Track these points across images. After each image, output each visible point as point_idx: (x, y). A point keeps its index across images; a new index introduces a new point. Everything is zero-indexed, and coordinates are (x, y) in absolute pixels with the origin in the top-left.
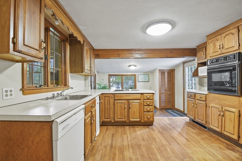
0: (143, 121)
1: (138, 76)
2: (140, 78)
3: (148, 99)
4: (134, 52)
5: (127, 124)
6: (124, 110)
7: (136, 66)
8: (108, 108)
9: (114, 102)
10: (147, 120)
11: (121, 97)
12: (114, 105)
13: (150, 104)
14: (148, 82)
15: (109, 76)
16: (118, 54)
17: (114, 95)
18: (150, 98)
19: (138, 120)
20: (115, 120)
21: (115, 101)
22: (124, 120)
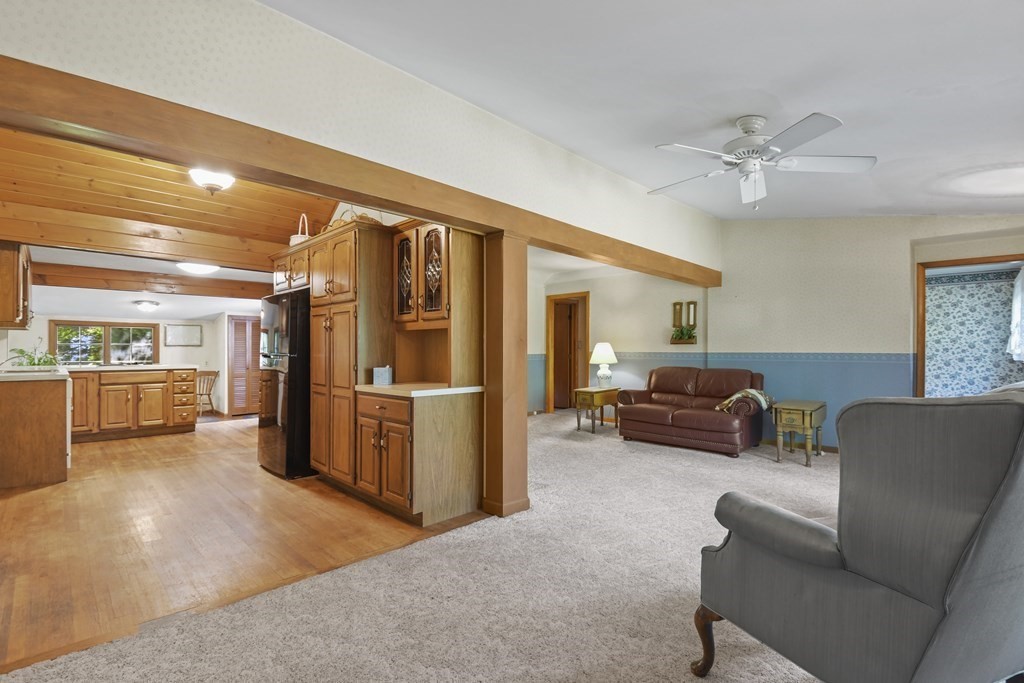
0: (172, 424)
1: (165, 328)
2: (172, 335)
3: (184, 380)
4: (152, 280)
5: (134, 434)
6: (126, 404)
7: (157, 304)
8: (81, 403)
9: (99, 390)
10: (181, 421)
11: (119, 377)
12: (99, 395)
13: (189, 391)
14: (200, 346)
15: (53, 324)
16: (107, 281)
17: (100, 376)
18: (189, 379)
19: (161, 422)
20: (102, 427)
21: (102, 387)
22: (125, 425)
